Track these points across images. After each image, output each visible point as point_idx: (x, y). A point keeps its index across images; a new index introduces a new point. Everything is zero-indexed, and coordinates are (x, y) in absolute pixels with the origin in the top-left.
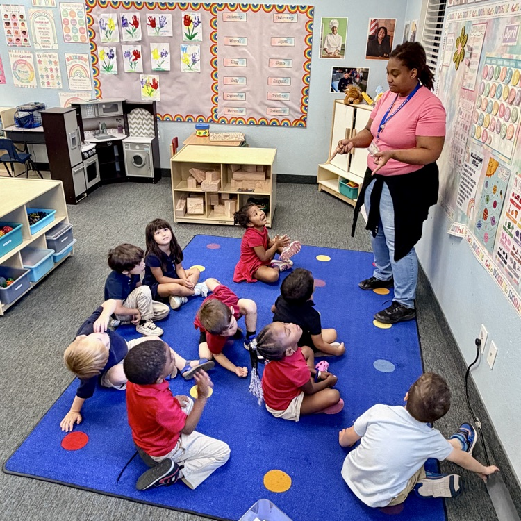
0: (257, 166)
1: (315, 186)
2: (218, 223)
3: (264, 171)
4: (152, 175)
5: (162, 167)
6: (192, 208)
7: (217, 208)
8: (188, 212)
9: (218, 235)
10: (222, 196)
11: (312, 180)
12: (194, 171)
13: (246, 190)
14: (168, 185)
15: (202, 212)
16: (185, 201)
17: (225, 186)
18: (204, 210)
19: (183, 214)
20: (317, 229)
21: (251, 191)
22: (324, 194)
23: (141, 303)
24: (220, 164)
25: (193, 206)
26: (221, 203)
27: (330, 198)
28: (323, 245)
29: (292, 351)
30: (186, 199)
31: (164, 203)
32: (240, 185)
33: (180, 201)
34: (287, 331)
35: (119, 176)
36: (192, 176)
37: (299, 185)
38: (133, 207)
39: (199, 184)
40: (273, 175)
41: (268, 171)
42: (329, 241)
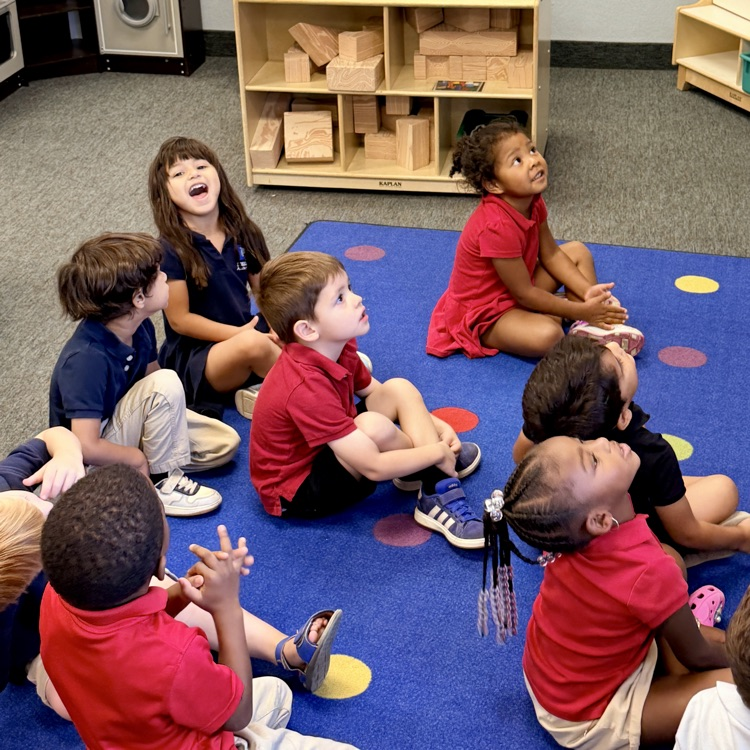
0: (492, 13)
1: (666, 75)
2: (375, 186)
3: (512, 28)
4: (176, 50)
5: (206, 27)
6: (299, 142)
7: (374, 140)
8: (289, 154)
9: (379, 220)
10: (389, 105)
11: (657, 57)
12: (303, 31)
13: (461, 87)
14: (224, 81)
15: (328, 153)
16: (277, 124)
17: (395, 75)
18: (336, 150)
19: (273, 160)
20: (676, 199)
21: (474, 89)
22: (695, 99)
23: (157, 423)
24: (379, 9)
25: (301, 135)
26: (385, 126)
27: (715, 108)
28: (695, 247)
29: (610, 519)
30: (280, 117)
31: (214, 132)
32: (441, 71)
33: (262, 122)
34: (587, 460)
35: (78, 54)
36: (297, 46)
37: (618, 74)
38: (123, 145)
39: (319, 70)
40: (541, 43)
41: (525, 29)
42: (713, 233)
